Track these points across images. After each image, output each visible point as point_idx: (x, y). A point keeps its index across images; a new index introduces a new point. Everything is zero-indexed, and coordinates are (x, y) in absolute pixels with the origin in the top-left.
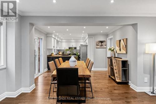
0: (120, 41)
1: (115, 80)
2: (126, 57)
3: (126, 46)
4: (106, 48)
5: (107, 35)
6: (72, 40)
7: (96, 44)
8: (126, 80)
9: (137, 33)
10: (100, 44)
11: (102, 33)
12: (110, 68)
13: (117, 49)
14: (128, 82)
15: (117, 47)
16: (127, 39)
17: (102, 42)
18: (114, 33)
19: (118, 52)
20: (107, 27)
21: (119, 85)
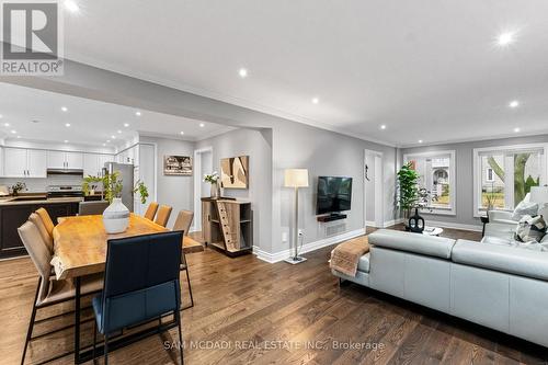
0: (232, 160)
1: (224, 252)
2: (247, 196)
3: (247, 172)
4: (191, 176)
5: (193, 143)
6: (64, 143)
7: (165, 163)
8: (247, 245)
9: (271, 146)
10: (177, 164)
11: (181, 136)
12: (209, 224)
13: (225, 178)
14: (251, 250)
15: (225, 173)
16: (248, 157)
17: (180, 159)
18: (213, 140)
19: (228, 184)
20: (202, 125)
21: (236, 259)
